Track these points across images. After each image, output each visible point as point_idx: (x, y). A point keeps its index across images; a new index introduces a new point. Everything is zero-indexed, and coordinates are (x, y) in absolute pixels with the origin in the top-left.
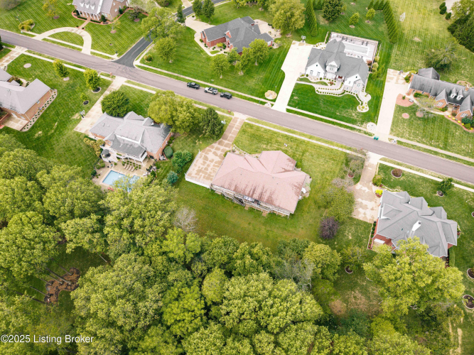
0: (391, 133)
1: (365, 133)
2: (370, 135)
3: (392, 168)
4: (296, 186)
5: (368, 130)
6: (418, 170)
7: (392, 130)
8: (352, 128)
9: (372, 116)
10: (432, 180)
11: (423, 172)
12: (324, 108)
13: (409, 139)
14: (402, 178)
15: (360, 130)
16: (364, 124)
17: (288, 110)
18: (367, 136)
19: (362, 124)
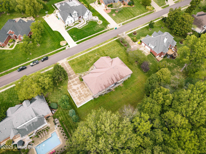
1: (111, 29)
3: (132, 33)
4: (122, 64)
7: (116, 22)
9: (106, 23)
12: (88, 32)
13: (123, 21)
14: (138, 34)
15: (108, 30)
16: (107, 27)
17: (77, 43)
18: (112, 30)
19: (106, 27)
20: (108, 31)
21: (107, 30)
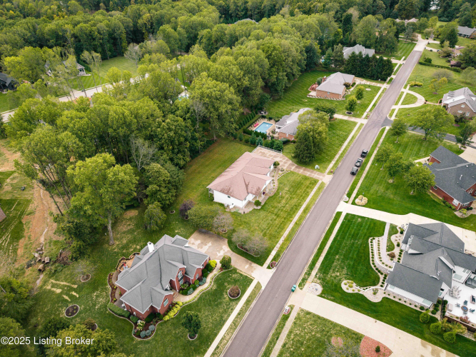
0: (302, 310)
1: (304, 280)
2: (301, 285)
3: (244, 292)
4: (230, 189)
5: (308, 285)
6: (235, 323)
7: (308, 313)
8: (312, 267)
9: (332, 292)
10: (216, 335)
11: (230, 328)
12: (346, 244)
13: (291, 332)
14: (226, 297)
15: (309, 274)
16: (319, 281)
17: (339, 214)
18: (300, 280)
19: (319, 279)
20: (305, 271)
21: (314, 273)
